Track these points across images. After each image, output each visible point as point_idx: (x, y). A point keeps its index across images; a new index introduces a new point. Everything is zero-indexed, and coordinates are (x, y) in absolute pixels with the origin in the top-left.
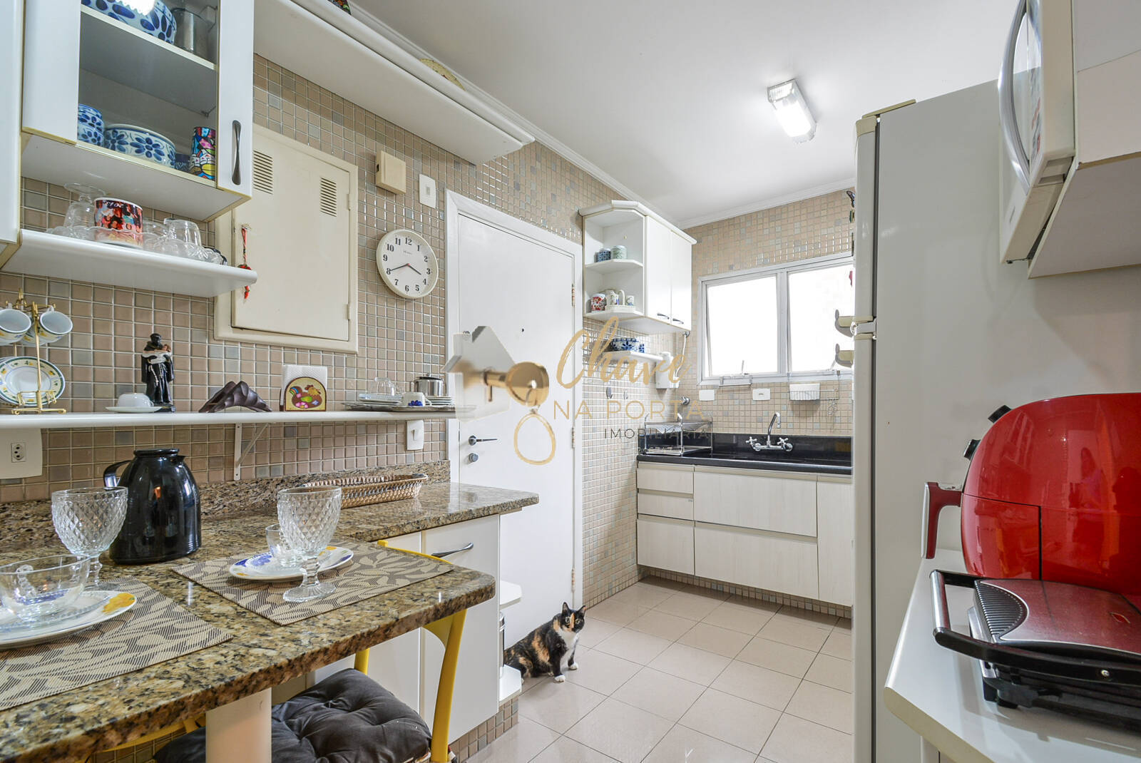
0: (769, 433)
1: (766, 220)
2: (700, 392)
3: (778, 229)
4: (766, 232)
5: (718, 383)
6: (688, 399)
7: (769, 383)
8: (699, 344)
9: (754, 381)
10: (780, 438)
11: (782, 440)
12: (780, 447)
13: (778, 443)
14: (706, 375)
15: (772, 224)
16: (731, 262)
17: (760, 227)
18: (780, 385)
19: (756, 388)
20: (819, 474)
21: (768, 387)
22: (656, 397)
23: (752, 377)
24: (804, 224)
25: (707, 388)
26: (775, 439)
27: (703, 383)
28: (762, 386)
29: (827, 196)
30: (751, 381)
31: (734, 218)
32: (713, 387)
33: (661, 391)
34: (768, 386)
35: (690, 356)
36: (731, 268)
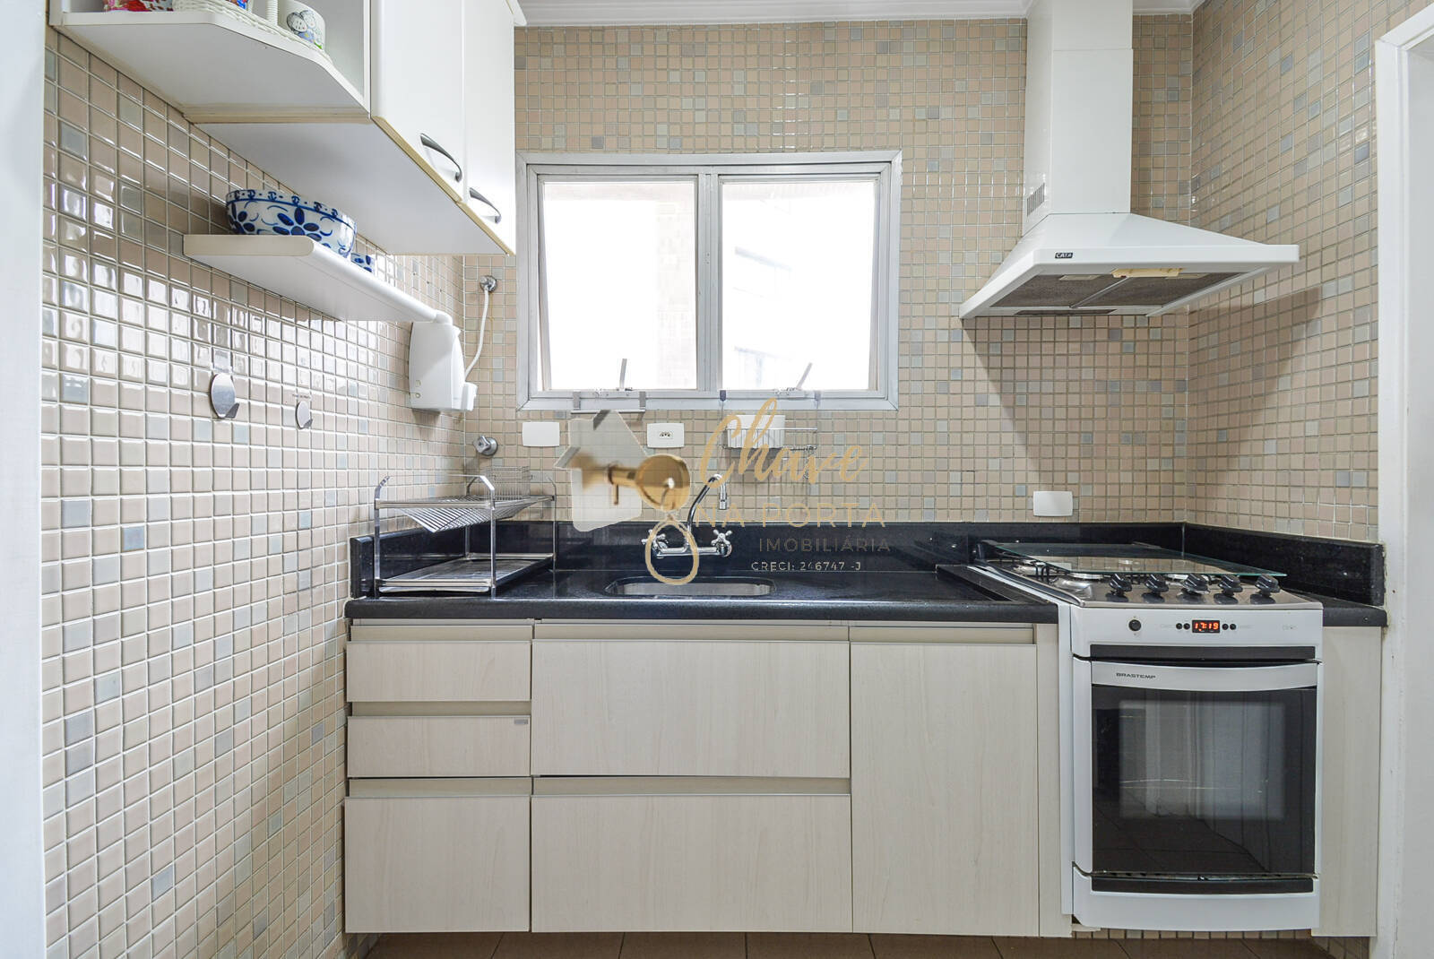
0: (690, 517)
1: (674, 50)
2: (525, 424)
3: (700, 76)
4: (675, 77)
5: (568, 406)
6: (493, 442)
7: (681, 412)
8: (522, 313)
9: (650, 405)
10: (716, 532)
11: (722, 536)
12: (714, 549)
13: (713, 542)
14: (539, 387)
15: (687, 63)
16: (598, 130)
17: (661, 63)
18: (705, 416)
19: (655, 420)
20: (852, 623)
21: (681, 420)
22: (411, 430)
23: (643, 397)
24: (752, 76)
25: (541, 416)
26: (703, 534)
27: (531, 406)
28: (667, 416)
29: (798, 28)
30: (643, 405)
31: (603, 29)
32: (558, 416)
33: (426, 416)
34: (680, 417)
35: (497, 338)
36: (597, 144)
